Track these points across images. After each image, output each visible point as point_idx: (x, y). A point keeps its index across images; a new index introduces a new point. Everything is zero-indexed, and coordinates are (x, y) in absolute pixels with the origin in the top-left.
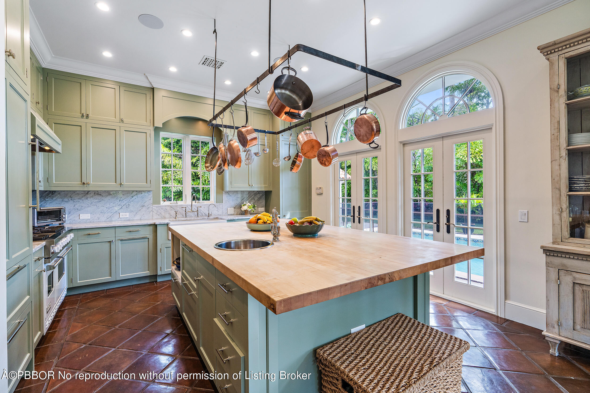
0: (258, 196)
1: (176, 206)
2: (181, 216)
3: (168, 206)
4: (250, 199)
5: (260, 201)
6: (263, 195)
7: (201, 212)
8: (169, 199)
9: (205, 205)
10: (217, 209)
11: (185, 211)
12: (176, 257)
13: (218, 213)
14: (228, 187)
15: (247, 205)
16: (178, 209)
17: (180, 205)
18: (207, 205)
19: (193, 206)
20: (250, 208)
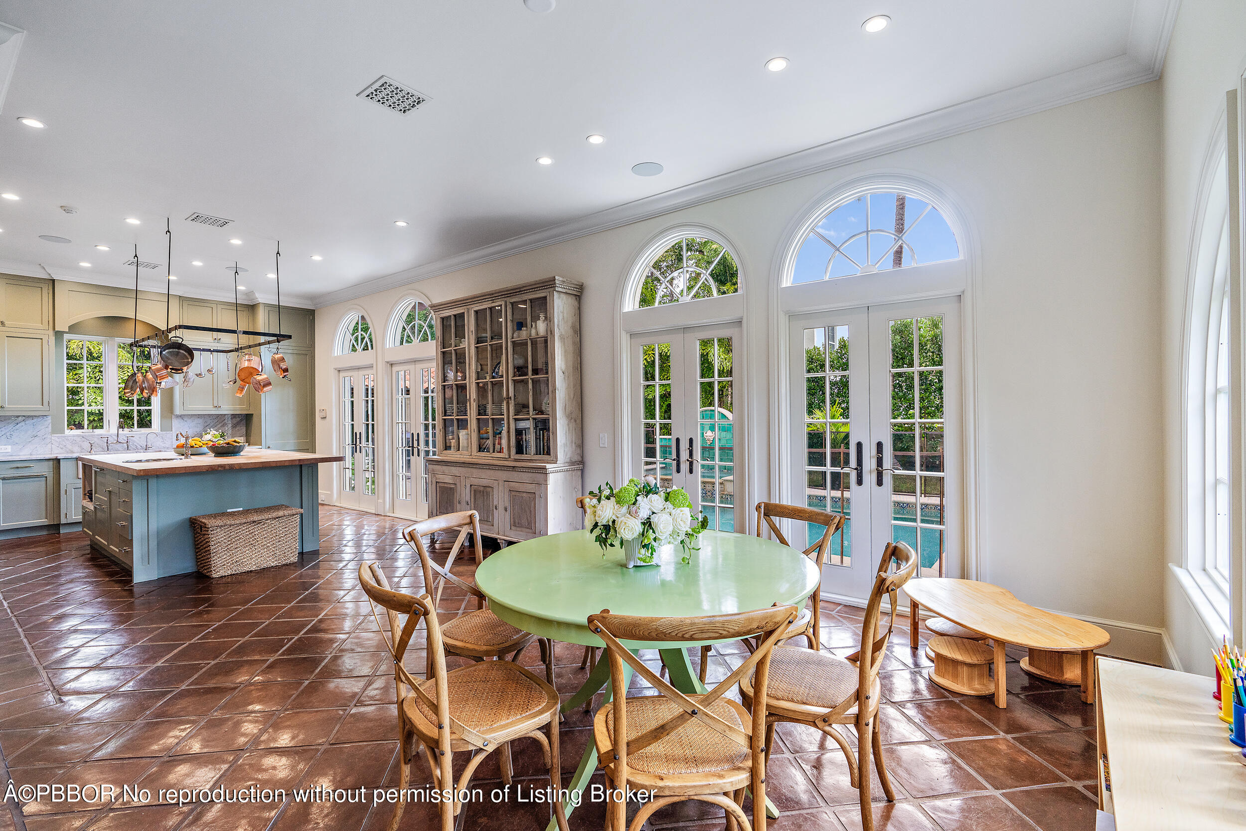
0: (235, 420)
1: (93, 436)
2: (101, 449)
3: (78, 436)
4: (220, 425)
5: (237, 428)
6: (241, 420)
7: (135, 444)
8: (80, 426)
9: (142, 434)
10: (161, 440)
11: (107, 443)
12: (88, 489)
13: (164, 445)
14: (178, 411)
15: (211, 433)
16: (96, 439)
17: (98, 435)
18: (144, 434)
19: (119, 436)
20: (216, 438)
